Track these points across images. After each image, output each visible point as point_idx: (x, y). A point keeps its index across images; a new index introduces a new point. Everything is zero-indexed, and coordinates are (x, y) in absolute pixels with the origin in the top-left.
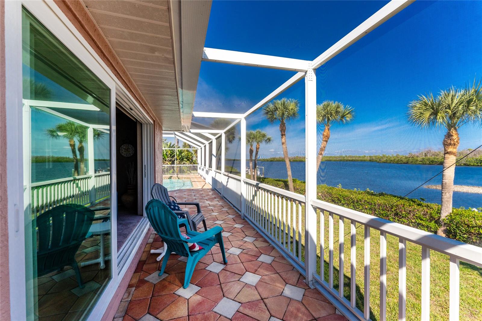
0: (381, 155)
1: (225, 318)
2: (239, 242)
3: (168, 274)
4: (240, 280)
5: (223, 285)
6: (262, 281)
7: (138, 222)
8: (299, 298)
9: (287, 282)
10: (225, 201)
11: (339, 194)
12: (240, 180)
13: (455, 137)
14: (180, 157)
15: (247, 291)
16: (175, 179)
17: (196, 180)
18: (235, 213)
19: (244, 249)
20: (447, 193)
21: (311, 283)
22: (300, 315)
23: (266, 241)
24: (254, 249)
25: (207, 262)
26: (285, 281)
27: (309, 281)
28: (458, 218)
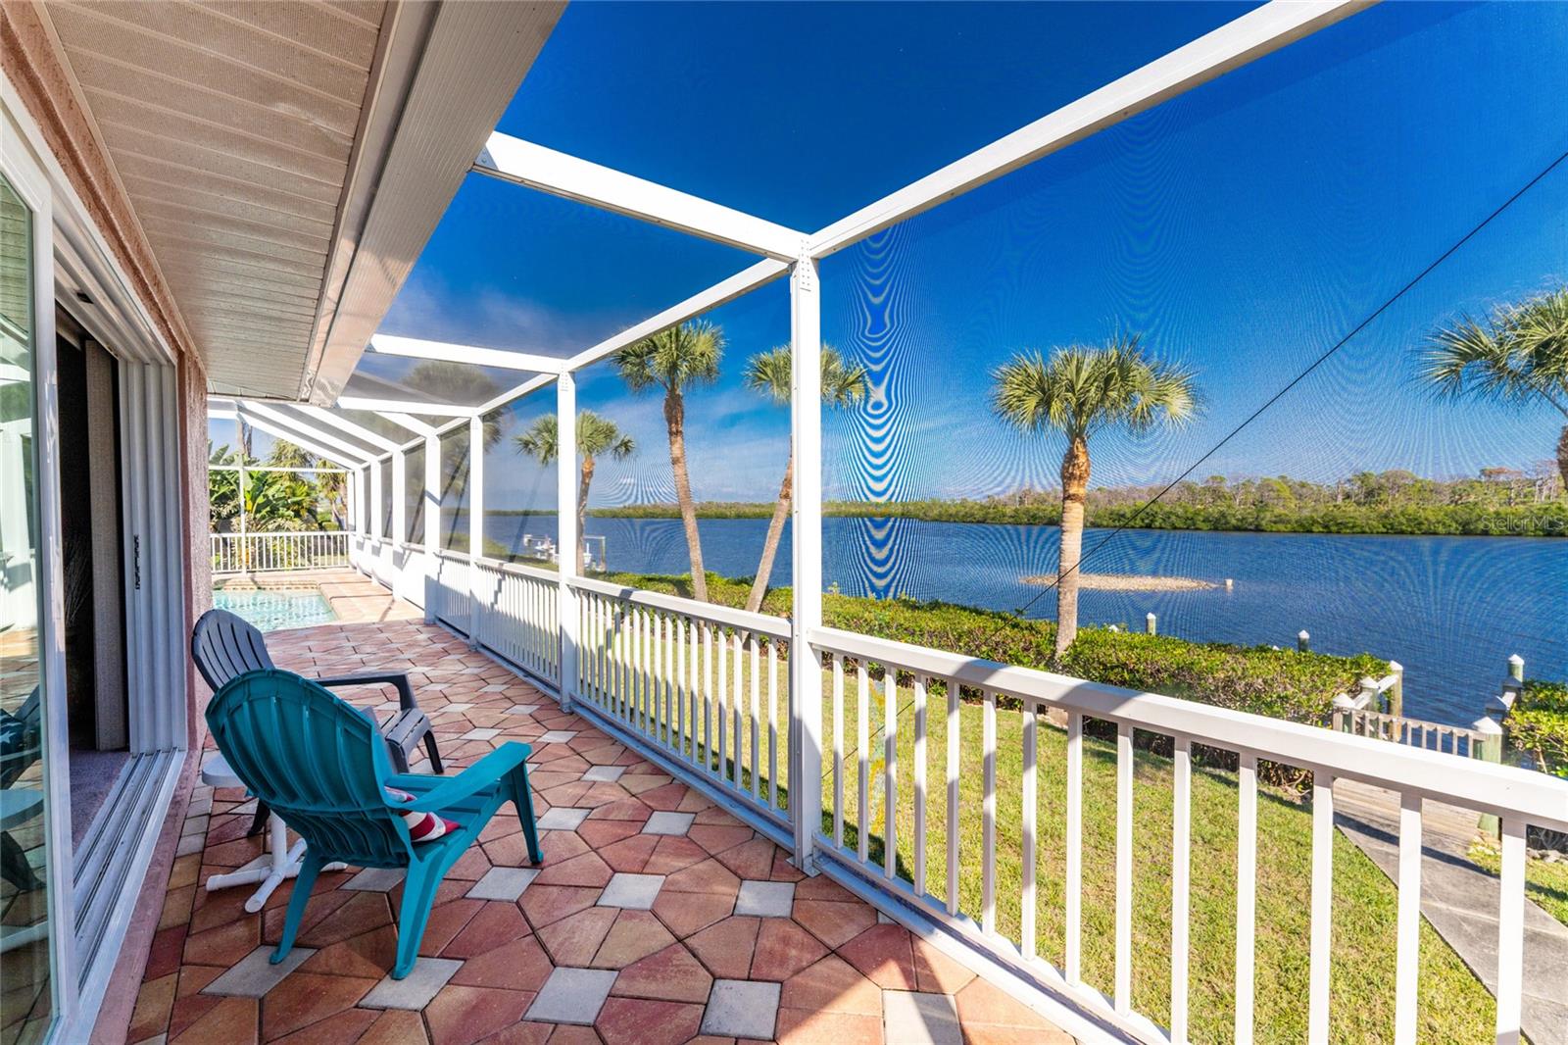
0: (928, 501)
1: (573, 1028)
2: (569, 788)
3: (313, 948)
4: (598, 903)
5: (543, 935)
6: (669, 891)
7: (110, 778)
8: (784, 909)
9: (744, 876)
10: (488, 660)
11: (836, 612)
12: (554, 585)
13: (1082, 459)
14: (260, 500)
15: (626, 930)
16: (239, 591)
17: (344, 590)
18: (537, 696)
19: (592, 806)
20: (1068, 594)
21: (808, 862)
22: (793, 952)
23: (658, 771)
24: (626, 801)
25: (465, 873)
26: (735, 874)
27: (804, 856)
28: (1087, 651)
